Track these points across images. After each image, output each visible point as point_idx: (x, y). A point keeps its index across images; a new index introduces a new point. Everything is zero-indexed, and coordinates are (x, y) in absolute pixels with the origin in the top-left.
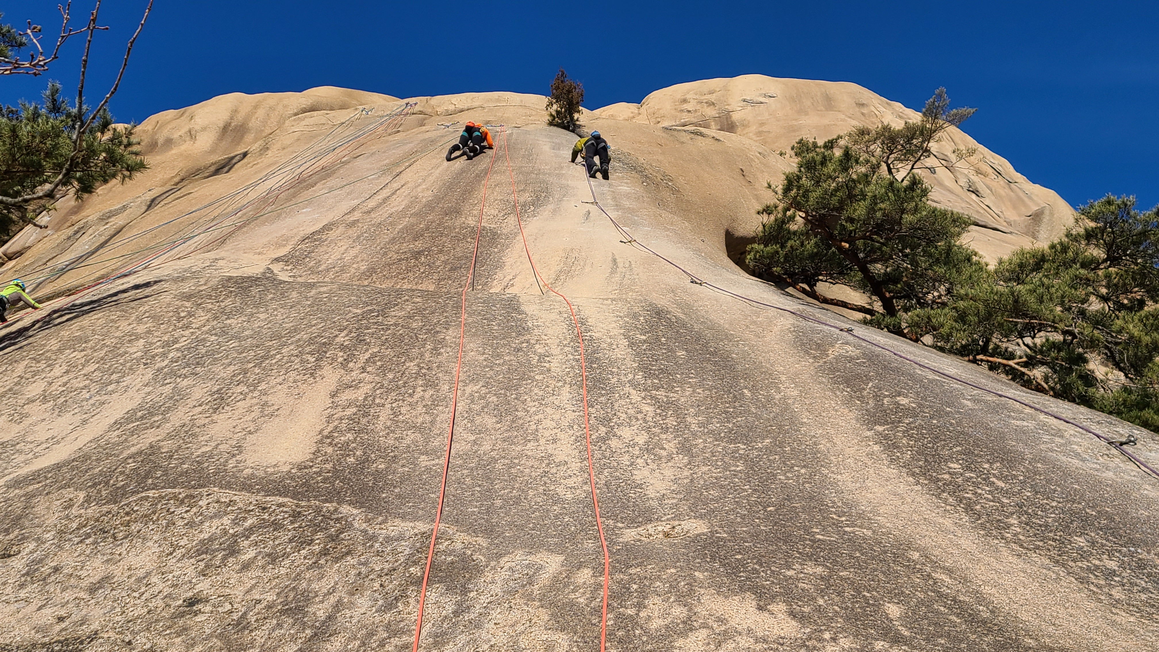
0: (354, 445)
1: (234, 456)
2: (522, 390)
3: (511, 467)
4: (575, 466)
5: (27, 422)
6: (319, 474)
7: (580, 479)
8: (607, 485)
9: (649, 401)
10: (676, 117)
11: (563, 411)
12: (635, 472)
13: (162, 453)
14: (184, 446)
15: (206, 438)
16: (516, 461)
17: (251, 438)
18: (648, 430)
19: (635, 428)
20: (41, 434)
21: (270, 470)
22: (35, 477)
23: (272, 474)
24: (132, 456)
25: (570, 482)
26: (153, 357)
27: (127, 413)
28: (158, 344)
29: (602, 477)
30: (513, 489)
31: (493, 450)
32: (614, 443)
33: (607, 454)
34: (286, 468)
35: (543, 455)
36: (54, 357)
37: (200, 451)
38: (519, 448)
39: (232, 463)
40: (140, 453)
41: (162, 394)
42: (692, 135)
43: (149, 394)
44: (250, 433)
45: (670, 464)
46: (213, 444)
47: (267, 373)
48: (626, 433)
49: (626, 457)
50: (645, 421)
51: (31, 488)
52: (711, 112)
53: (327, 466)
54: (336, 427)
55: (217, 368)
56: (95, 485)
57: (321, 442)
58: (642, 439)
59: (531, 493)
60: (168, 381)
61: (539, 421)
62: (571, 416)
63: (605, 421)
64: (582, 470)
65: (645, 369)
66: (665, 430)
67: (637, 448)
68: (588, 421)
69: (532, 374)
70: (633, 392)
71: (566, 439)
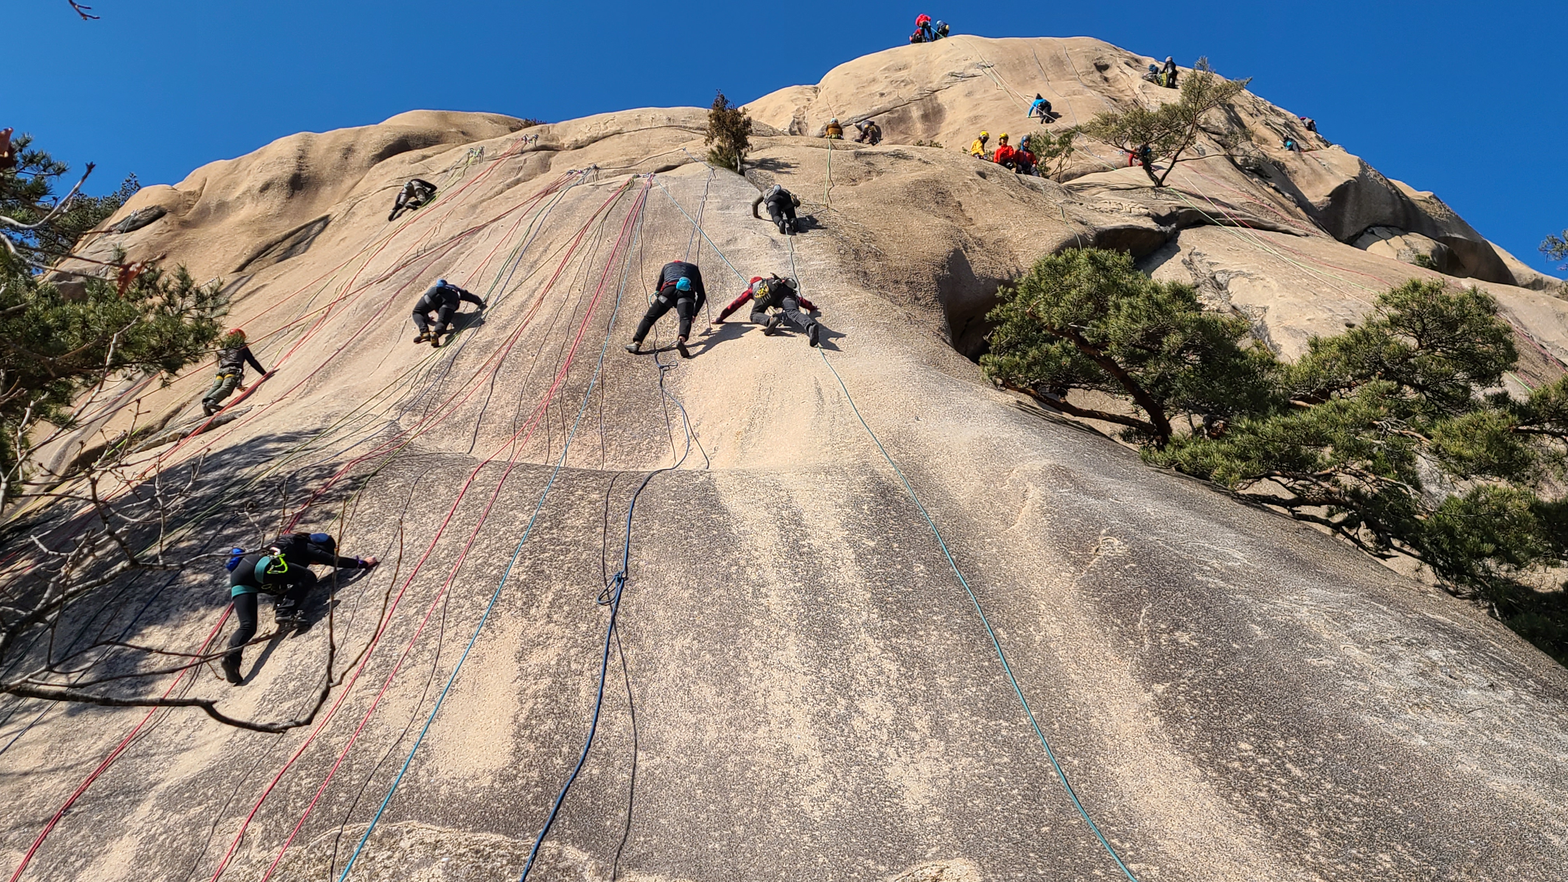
0: (558, 737)
2: (740, 643)
3: (745, 769)
4: (817, 762)
6: (527, 788)
7: (826, 784)
8: (858, 793)
9: (890, 654)
10: (866, 103)
11: (793, 674)
12: (887, 770)
15: (382, 731)
16: (749, 758)
17: (435, 730)
18: (894, 701)
19: (878, 698)
23: (474, 792)
25: (815, 790)
29: (851, 780)
30: (753, 805)
31: (719, 740)
32: (857, 723)
33: (852, 741)
35: (778, 746)
37: (382, 754)
38: (748, 736)
39: (422, 776)
44: (433, 720)
45: (925, 754)
46: (394, 742)
48: (869, 706)
49: (874, 745)
50: (890, 687)
53: (533, 774)
54: (532, 710)
56: (270, 814)
57: (518, 735)
58: (888, 715)
59: (774, 811)
61: (767, 693)
62: (802, 681)
63: (843, 687)
64: (827, 769)
65: (879, 602)
66: (913, 699)
67: (885, 730)
68: (822, 688)
69: (750, 618)
70: (870, 640)
71: (801, 718)
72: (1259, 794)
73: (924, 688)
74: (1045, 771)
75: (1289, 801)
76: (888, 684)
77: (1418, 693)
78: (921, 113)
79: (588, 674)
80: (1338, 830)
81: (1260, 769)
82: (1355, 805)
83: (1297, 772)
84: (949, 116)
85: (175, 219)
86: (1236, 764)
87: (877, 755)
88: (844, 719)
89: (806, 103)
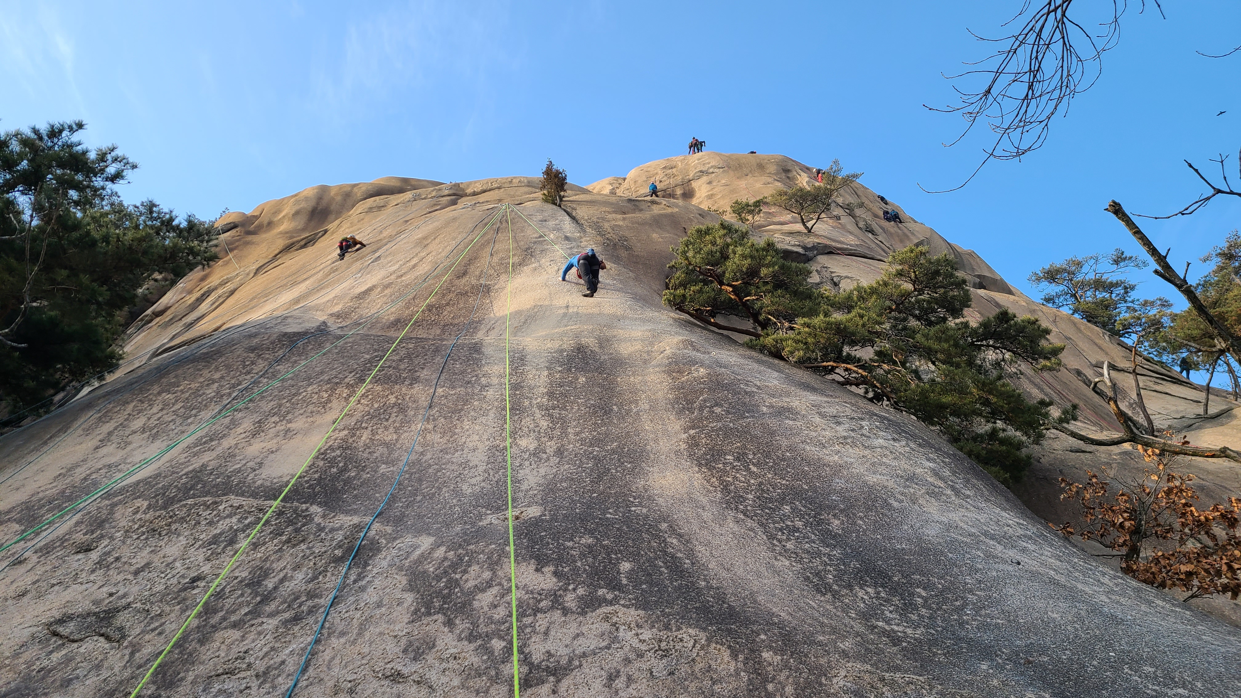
0: (339, 459)
1: (255, 470)
2: (462, 413)
5: (129, 448)
6: (308, 482)
8: (498, 481)
9: (546, 418)
11: (487, 428)
13: (207, 470)
14: (224, 464)
15: (241, 457)
17: (271, 457)
18: (539, 439)
19: (531, 438)
20: (137, 457)
21: (275, 481)
22: (121, 490)
23: (276, 483)
24: (187, 473)
26: (222, 396)
27: (197, 440)
28: (227, 386)
30: (433, 487)
32: (513, 450)
34: (286, 479)
35: (463, 461)
37: (234, 467)
38: (449, 457)
39: (251, 476)
40: (193, 471)
43: (214, 424)
44: (272, 452)
45: (546, 464)
46: (244, 462)
47: (294, 406)
49: (518, 460)
53: (315, 475)
54: (330, 446)
55: (263, 404)
56: (156, 496)
57: (317, 457)
60: (228, 414)
61: (468, 436)
64: (486, 471)
65: (551, 393)
66: (551, 438)
67: (528, 453)
68: (501, 434)
70: (537, 411)
71: (482, 448)
72: (728, 479)
73: (559, 434)
74: (609, 470)
75: (744, 482)
76: (539, 432)
77: (845, 438)
78: (682, 192)
79: (370, 429)
80: (765, 495)
81: (734, 467)
82: (781, 484)
83: (754, 469)
84: (698, 195)
85: (243, 229)
86: (720, 466)
87: (518, 465)
88: (506, 449)
89: (618, 185)
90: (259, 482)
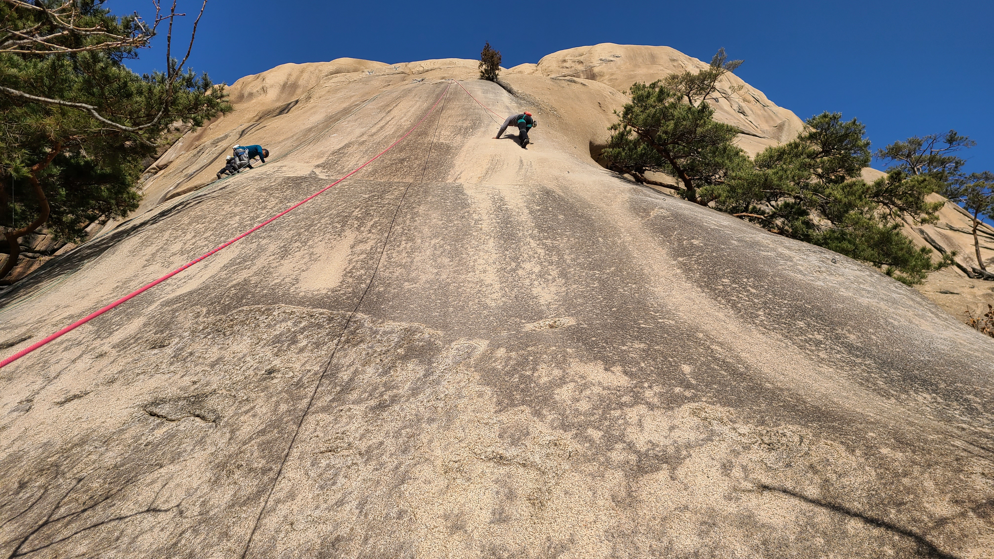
0: (365, 277)
1: (294, 285)
2: (465, 241)
3: (459, 288)
4: (497, 286)
6: (344, 294)
7: (500, 294)
8: (516, 297)
9: (542, 246)
10: (559, 71)
11: (490, 254)
12: (533, 289)
13: (251, 284)
14: (264, 280)
15: (277, 275)
16: (462, 284)
17: (304, 274)
18: (541, 264)
19: (533, 263)
21: (315, 293)
22: (178, 299)
23: (316, 295)
24: (234, 286)
25: (494, 296)
26: (245, 226)
27: (231, 260)
28: (248, 218)
29: (513, 293)
30: (460, 301)
31: (448, 278)
32: (520, 272)
33: (517, 279)
34: (324, 292)
35: (478, 280)
36: (186, 228)
37: (274, 282)
38: (463, 277)
39: (292, 289)
40: (238, 284)
41: (251, 249)
42: (569, 83)
43: (243, 248)
44: (303, 271)
45: (554, 284)
46: (281, 278)
47: (312, 235)
48: (527, 266)
49: (528, 280)
50: (539, 258)
51: (175, 306)
52: (580, 67)
53: (349, 290)
54: (354, 266)
55: (283, 233)
56: (212, 304)
57: (345, 275)
58: (537, 269)
59: (471, 303)
60: (254, 241)
61: (475, 260)
62: (494, 256)
63: (515, 259)
64: (501, 289)
65: (539, 227)
66: (551, 263)
67: (534, 275)
68: (505, 259)
69: (471, 232)
70: (532, 241)
71: (492, 270)
73: (557, 259)
79: (385, 253)
88: (514, 270)
89: (532, 70)
90: (302, 294)
